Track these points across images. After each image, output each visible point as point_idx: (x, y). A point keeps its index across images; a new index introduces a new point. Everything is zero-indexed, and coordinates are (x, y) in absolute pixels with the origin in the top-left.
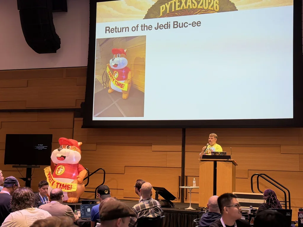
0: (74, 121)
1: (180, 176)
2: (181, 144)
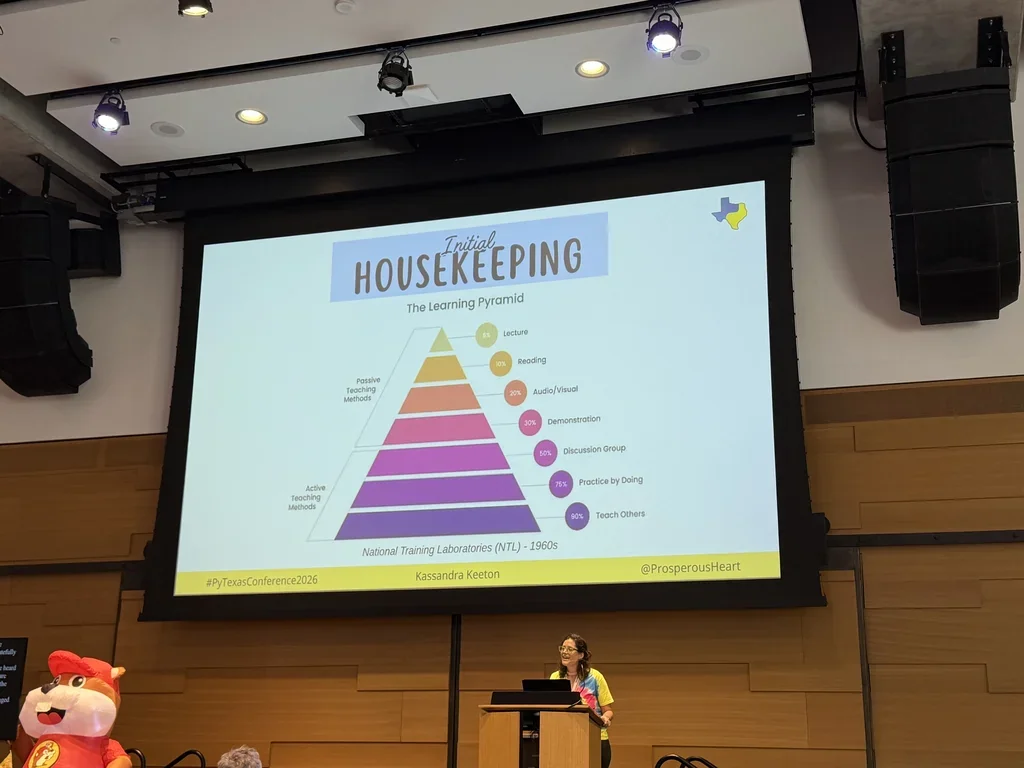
0: (120, 601)
2: (448, 668)
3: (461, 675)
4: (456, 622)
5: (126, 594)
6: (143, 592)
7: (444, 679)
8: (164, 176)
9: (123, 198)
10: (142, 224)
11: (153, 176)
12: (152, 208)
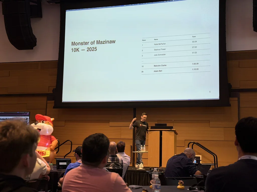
0: (47, 103)
1: (131, 146)
4: (135, 110)
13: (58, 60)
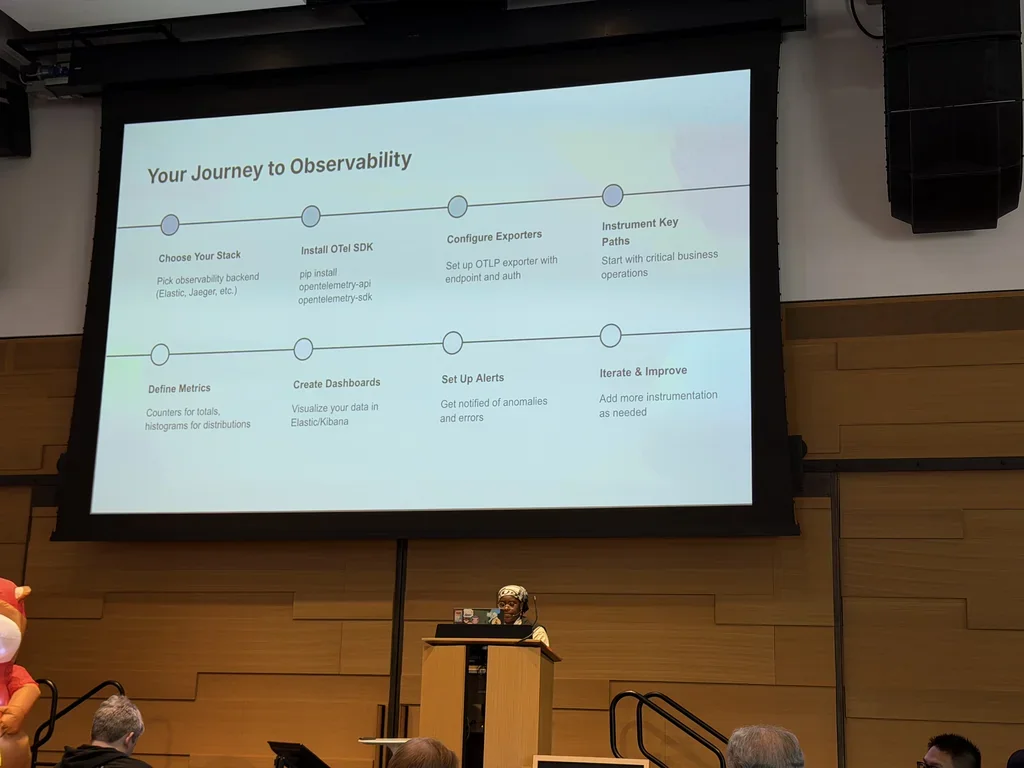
0: (31, 518)
1: (384, 707)
2: (392, 595)
3: (407, 604)
4: (402, 547)
5: (38, 511)
6: (57, 508)
7: (388, 607)
8: (79, 44)
9: (34, 68)
10: (55, 98)
11: (68, 44)
12: (65, 80)
13: (81, 332)
